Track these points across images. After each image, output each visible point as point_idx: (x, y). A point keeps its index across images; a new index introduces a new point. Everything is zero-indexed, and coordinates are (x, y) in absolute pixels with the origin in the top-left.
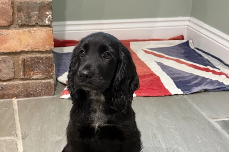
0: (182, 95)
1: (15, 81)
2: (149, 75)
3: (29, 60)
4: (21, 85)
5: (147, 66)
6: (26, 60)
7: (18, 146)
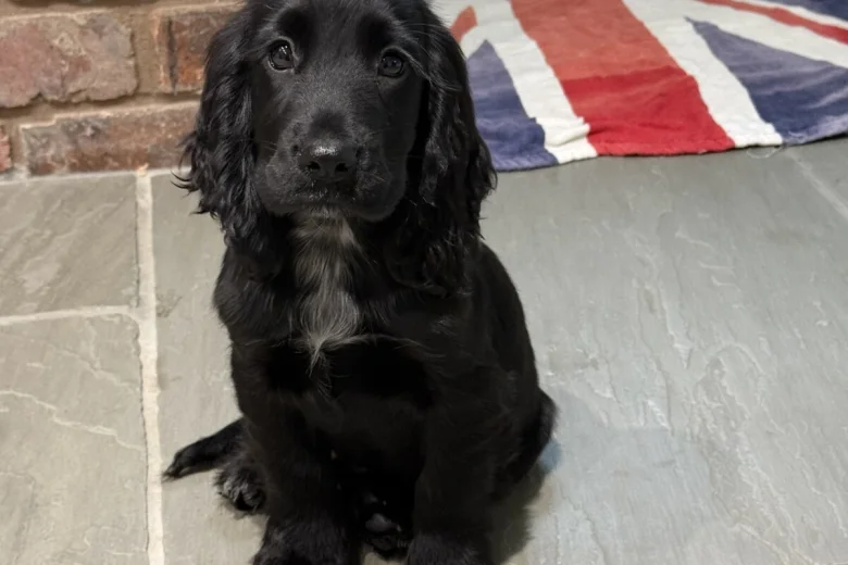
0: (777, 146)
1: (139, 104)
2: (656, 71)
3: (187, 23)
4: (163, 119)
5: (655, 40)
6: (177, 23)
7: (140, 341)
